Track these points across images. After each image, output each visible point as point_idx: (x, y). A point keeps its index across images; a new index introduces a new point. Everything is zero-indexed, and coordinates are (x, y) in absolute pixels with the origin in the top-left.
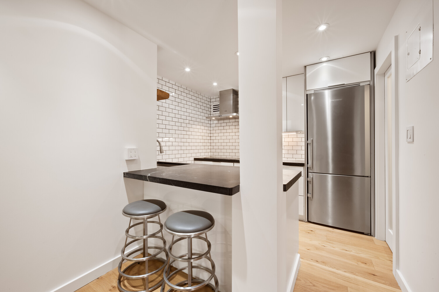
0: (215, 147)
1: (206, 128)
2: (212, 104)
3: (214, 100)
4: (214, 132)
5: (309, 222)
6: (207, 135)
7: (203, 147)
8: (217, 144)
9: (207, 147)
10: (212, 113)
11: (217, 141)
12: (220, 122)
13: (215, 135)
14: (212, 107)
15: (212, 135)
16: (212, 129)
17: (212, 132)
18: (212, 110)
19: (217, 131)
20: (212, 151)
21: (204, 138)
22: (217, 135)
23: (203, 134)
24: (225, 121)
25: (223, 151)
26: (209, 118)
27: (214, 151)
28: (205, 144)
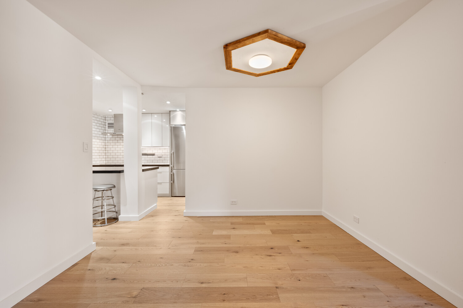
0: (109, 157)
1: (101, 141)
2: (107, 122)
3: (109, 119)
4: (109, 144)
5: (172, 196)
6: (102, 146)
7: (98, 157)
8: (112, 154)
9: (102, 157)
10: (107, 129)
11: (111, 152)
12: (114, 137)
13: (109, 147)
14: (107, 124)
15: (106, 147)
16: (107, 142)
17: (106, 144)
18: (107, 126)
19: (112, 144)
20: (107, 159)
21: (99, 149)
22: (111, 147)
23: (98, 146)
24: (119, 136)
25: (116, 159)
26: (105, 134)
27: (109, 159)
28: (100, 154)
